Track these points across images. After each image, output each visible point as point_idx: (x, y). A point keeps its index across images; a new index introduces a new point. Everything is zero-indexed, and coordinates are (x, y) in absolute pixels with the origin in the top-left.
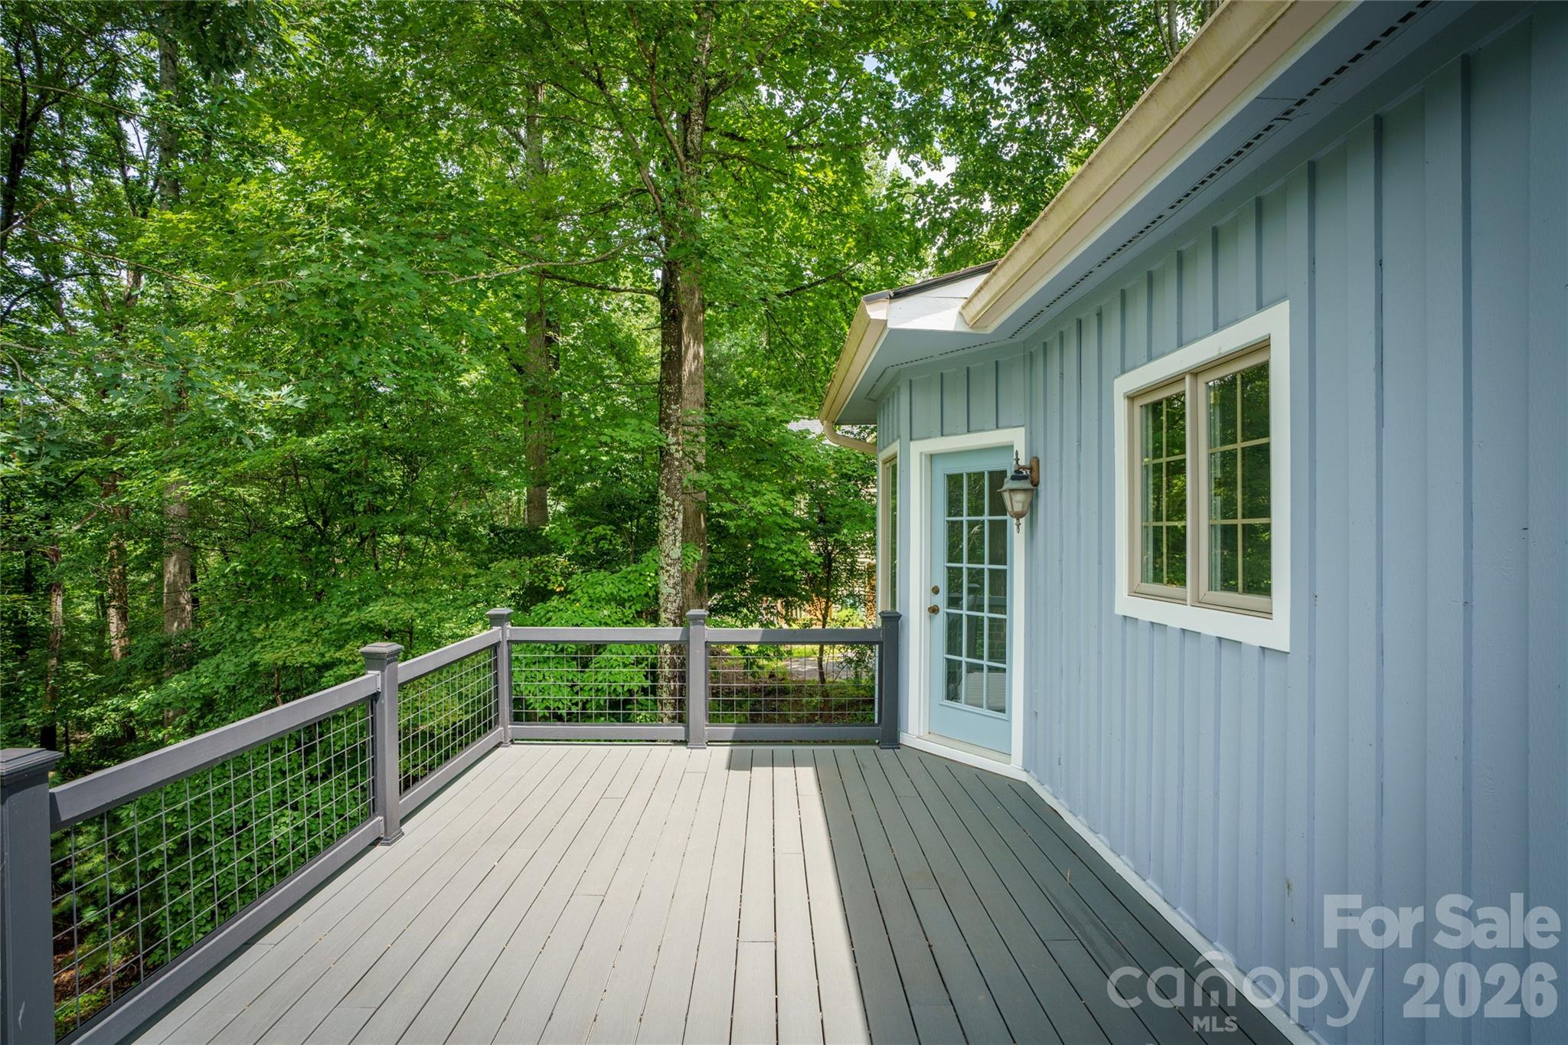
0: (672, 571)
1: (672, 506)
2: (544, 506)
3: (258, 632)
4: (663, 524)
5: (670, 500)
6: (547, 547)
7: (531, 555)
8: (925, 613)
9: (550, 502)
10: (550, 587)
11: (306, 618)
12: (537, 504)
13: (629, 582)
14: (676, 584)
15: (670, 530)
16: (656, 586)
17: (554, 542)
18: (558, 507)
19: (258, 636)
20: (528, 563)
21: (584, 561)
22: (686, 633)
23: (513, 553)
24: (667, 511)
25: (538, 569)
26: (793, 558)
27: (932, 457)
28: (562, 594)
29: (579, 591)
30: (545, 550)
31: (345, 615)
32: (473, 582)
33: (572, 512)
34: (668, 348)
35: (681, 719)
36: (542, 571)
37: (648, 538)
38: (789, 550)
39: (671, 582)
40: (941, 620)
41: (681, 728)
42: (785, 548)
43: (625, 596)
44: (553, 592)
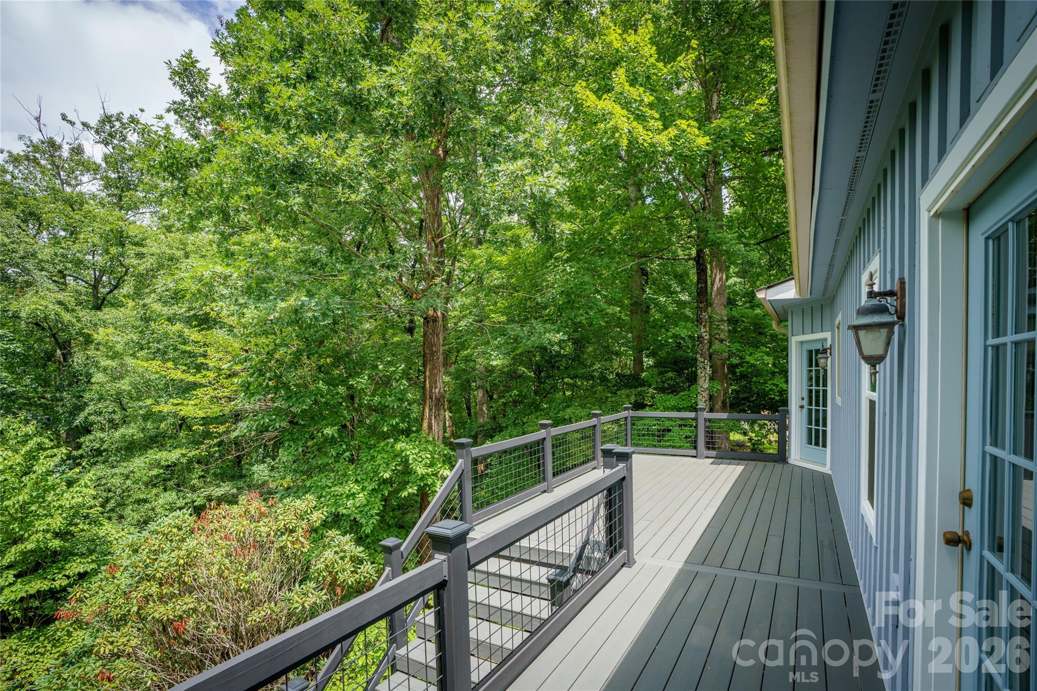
0: (704, 394)
1: (704, 362)
2: (641, 362)
3: (525, 420)
4: (699, 371)
5: (702, 360)
6: (644, 383)
7: (636, 387)
8: (798, 409)
9: (645, 360)
10: (645, 402)
11: (541, 415)
12: (638, 362)
13: (683, 400)
14: (706, 401)
15: (703, 375)
16: (696, 402)
17: (647, 381)
18: (648, 362)
19: (525, 421)
20: (634, 391)
21: (662, 390)
22: (697, 415)
23: (627, 386)
24: (701, 365)
25: (639, 394)
26: (774, 388)
27: (802, 343)
28: (650, 406)
29: (658, 404)
30: (643, 385)
31: (557, 414)
32: (610, 400)
33: (656, 366)
34: (700, 286)
35: (695, 448)
36: (641, 395)
37: (693, 379)
38: (772, 384)
39: (704, 399)
40: (805, 411)
41: (695, 451)
42: (770, 383)
43: (681, 407)
44: (646, 405)
